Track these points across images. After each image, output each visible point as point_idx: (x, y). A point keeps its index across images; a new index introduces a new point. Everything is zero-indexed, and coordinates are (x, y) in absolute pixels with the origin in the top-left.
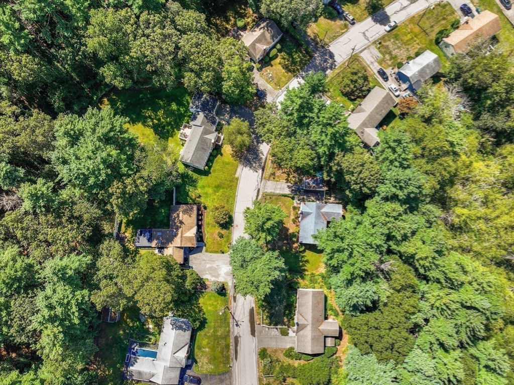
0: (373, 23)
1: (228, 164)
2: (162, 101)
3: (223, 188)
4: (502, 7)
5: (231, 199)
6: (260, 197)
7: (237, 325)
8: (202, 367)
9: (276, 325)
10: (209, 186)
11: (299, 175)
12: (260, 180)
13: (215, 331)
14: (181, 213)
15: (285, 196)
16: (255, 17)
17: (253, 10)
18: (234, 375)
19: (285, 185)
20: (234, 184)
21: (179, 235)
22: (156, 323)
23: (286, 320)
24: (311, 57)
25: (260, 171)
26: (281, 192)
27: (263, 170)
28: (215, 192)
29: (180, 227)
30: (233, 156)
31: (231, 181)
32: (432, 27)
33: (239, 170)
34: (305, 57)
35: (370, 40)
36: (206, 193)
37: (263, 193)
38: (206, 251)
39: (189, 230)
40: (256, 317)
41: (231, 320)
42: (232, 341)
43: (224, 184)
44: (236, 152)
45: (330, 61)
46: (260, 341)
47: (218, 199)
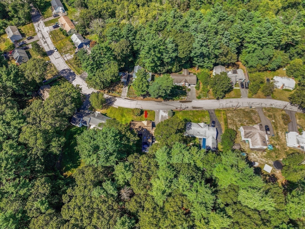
0: (52, 55)
1: (111, 111)
2: (71, 142)
3: (123, 113)
4: (58, 17)
5: (129, 110)
6: (129, 98)
7: (188, 108)
8: (207, 121)
9: (186, 93)
10: (122, 119)
11: (120, 83)
12: (120, 98)
13: (191, 116)
14: (135, 127)
15: (129, 89)
16: (35, 98)
17: (30, 99)
18: (209, 109)
19: (124, 88)
20: (121, 108)
21: (146, 128)
22: (189, 141)
23: (184, 90)
24: (62, 77)
25: (116, 98)
26: (127, 90)
27: (116, 97)
28: (125, 117)
29: (142, 127)
30: (108, 109)
31: (120, 110)
32: (60, 37)
33: (115, 106)
34: (62, 79)
35: (60, 56)
36: (125, 121)
37: (127, 97)
38: (154, 120)
39: (143, 124)
40: (183, 100)
41: (186, 110)
42: (194, 109)
43: (121, 113)
44: (105, 108)
45: (66, 71)
46: (194, 99)
47: (128, 115)
